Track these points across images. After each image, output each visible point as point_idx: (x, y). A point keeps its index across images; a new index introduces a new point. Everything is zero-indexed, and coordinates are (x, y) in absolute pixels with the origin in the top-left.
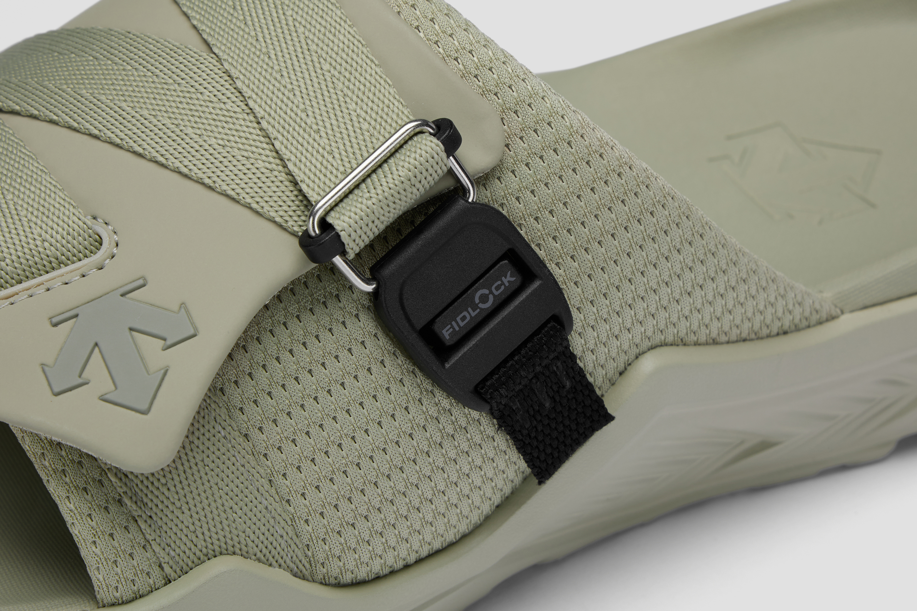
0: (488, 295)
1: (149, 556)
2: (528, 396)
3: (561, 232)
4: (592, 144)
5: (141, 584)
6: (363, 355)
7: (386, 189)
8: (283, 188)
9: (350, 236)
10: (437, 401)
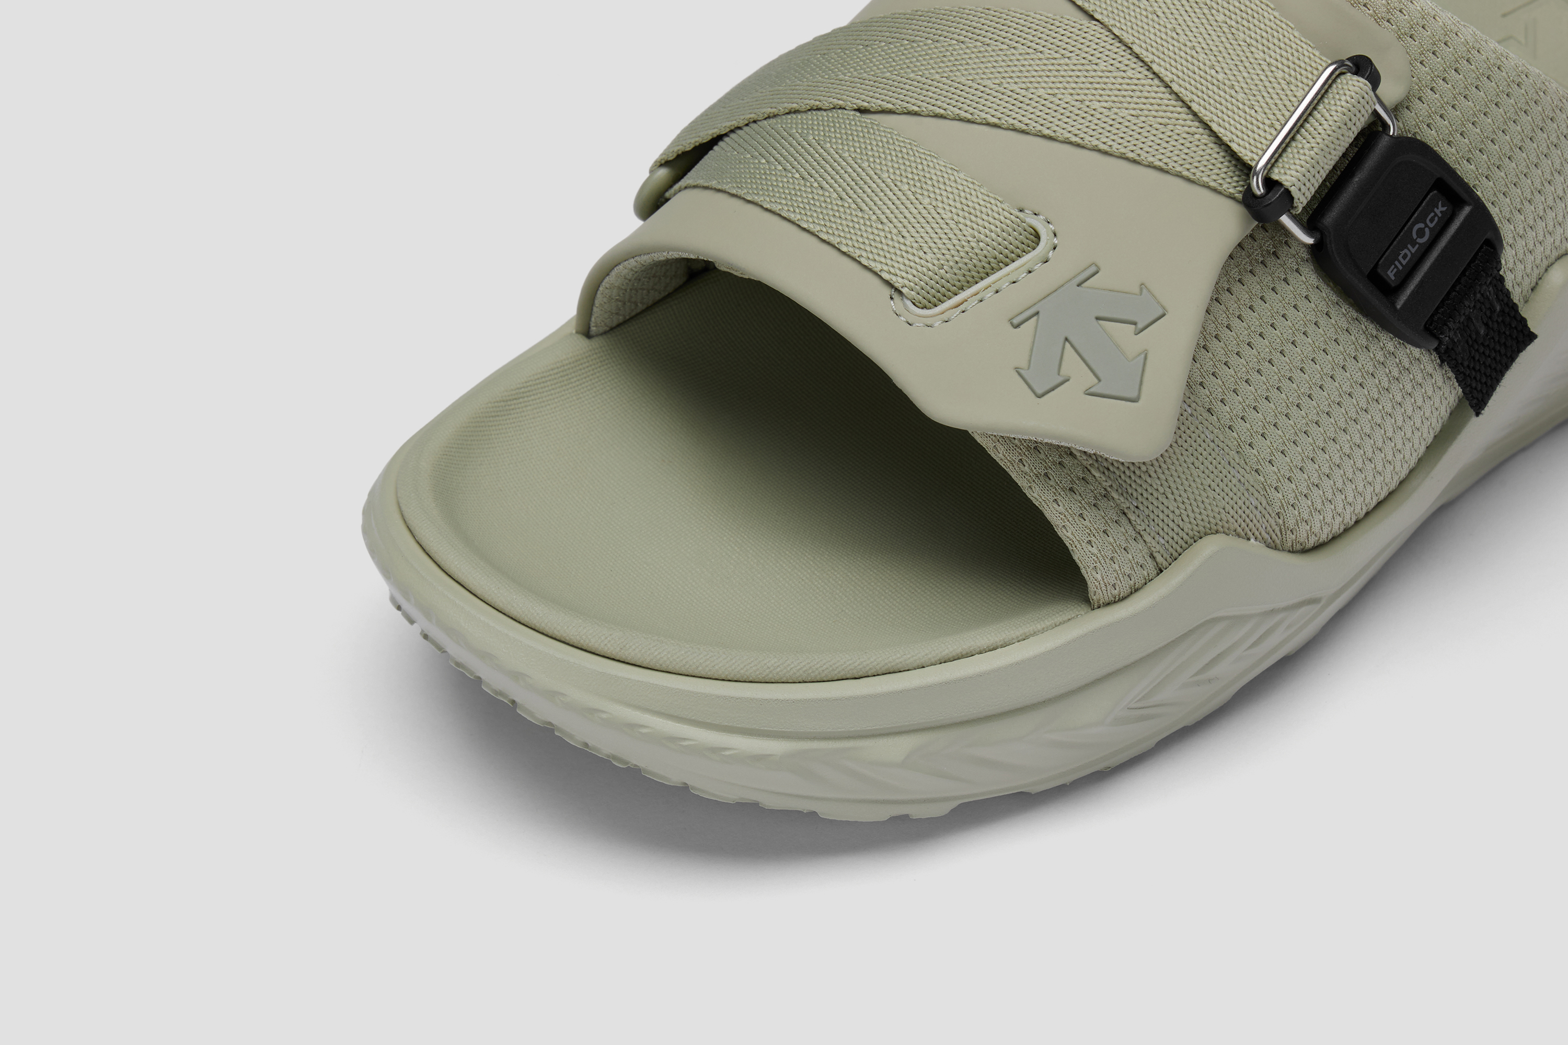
0: (1424, 228)
1: (1141, 548)
2: (1467, 326)
3: (1474, 153)
4: (1489, 58)
5: (1138, 579)
6: (1309, 309)
7: (1326, 137)
8: (1209, 151)
9: (1300, 190)
10: (1382, 345)
